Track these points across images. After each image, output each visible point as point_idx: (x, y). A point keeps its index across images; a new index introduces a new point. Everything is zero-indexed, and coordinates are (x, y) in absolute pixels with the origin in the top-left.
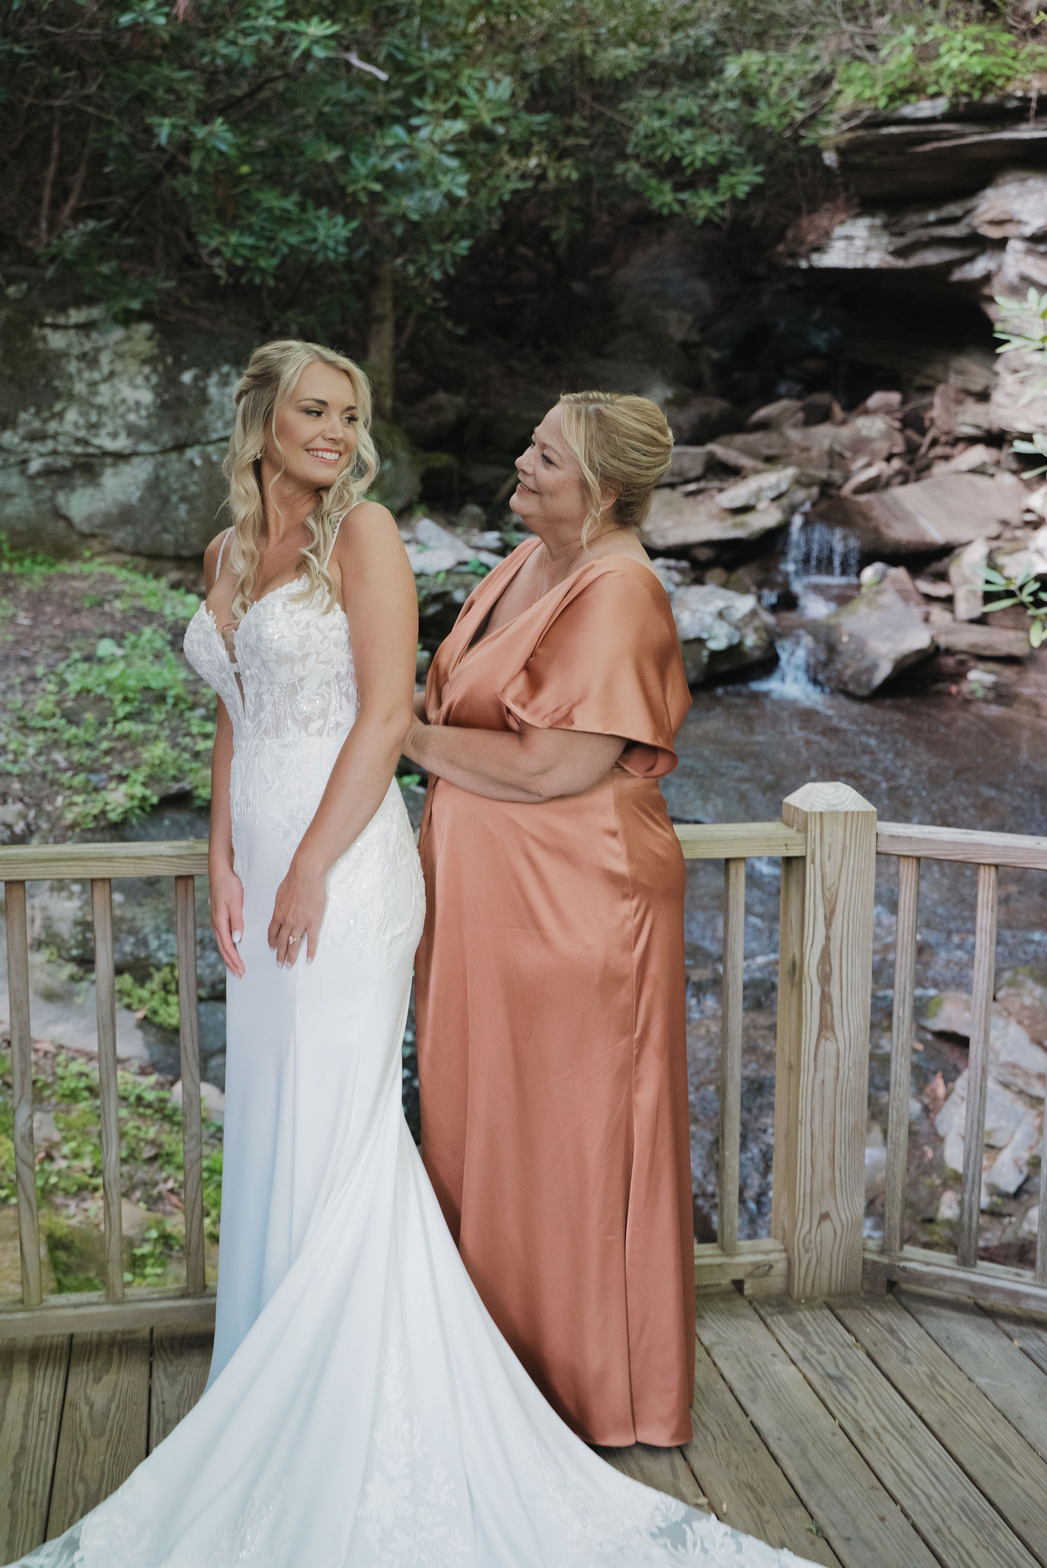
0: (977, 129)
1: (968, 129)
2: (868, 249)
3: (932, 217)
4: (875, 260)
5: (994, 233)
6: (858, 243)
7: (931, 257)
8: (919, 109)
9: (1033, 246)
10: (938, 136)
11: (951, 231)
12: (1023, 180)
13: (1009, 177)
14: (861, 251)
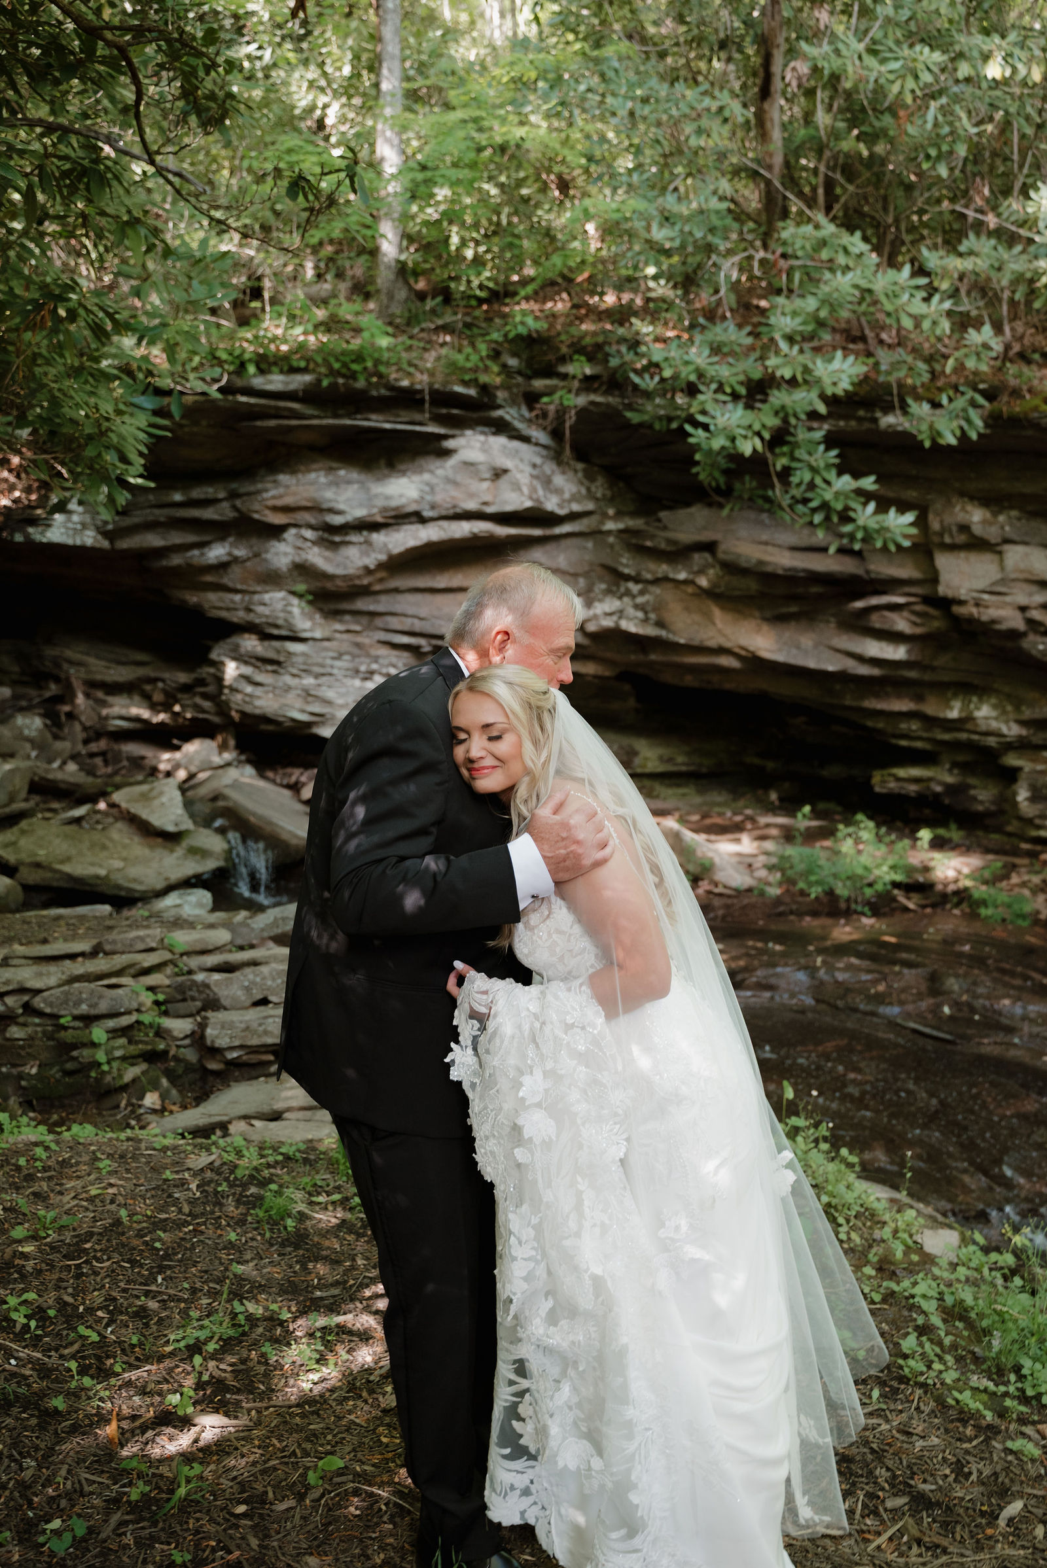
0: (316, 413)
1: (309, 411)
2: (84, 526)
3: (178, 497)
4: (89, 538)
5: (278, 519)
6: (75, 518)
7: (154, 540)
8: (271, 382)
9: (326, 535)
10: (277, 414)
11: (209, 514)
12: (331, 469)
13: (315, 466)
14: (79, 527)
